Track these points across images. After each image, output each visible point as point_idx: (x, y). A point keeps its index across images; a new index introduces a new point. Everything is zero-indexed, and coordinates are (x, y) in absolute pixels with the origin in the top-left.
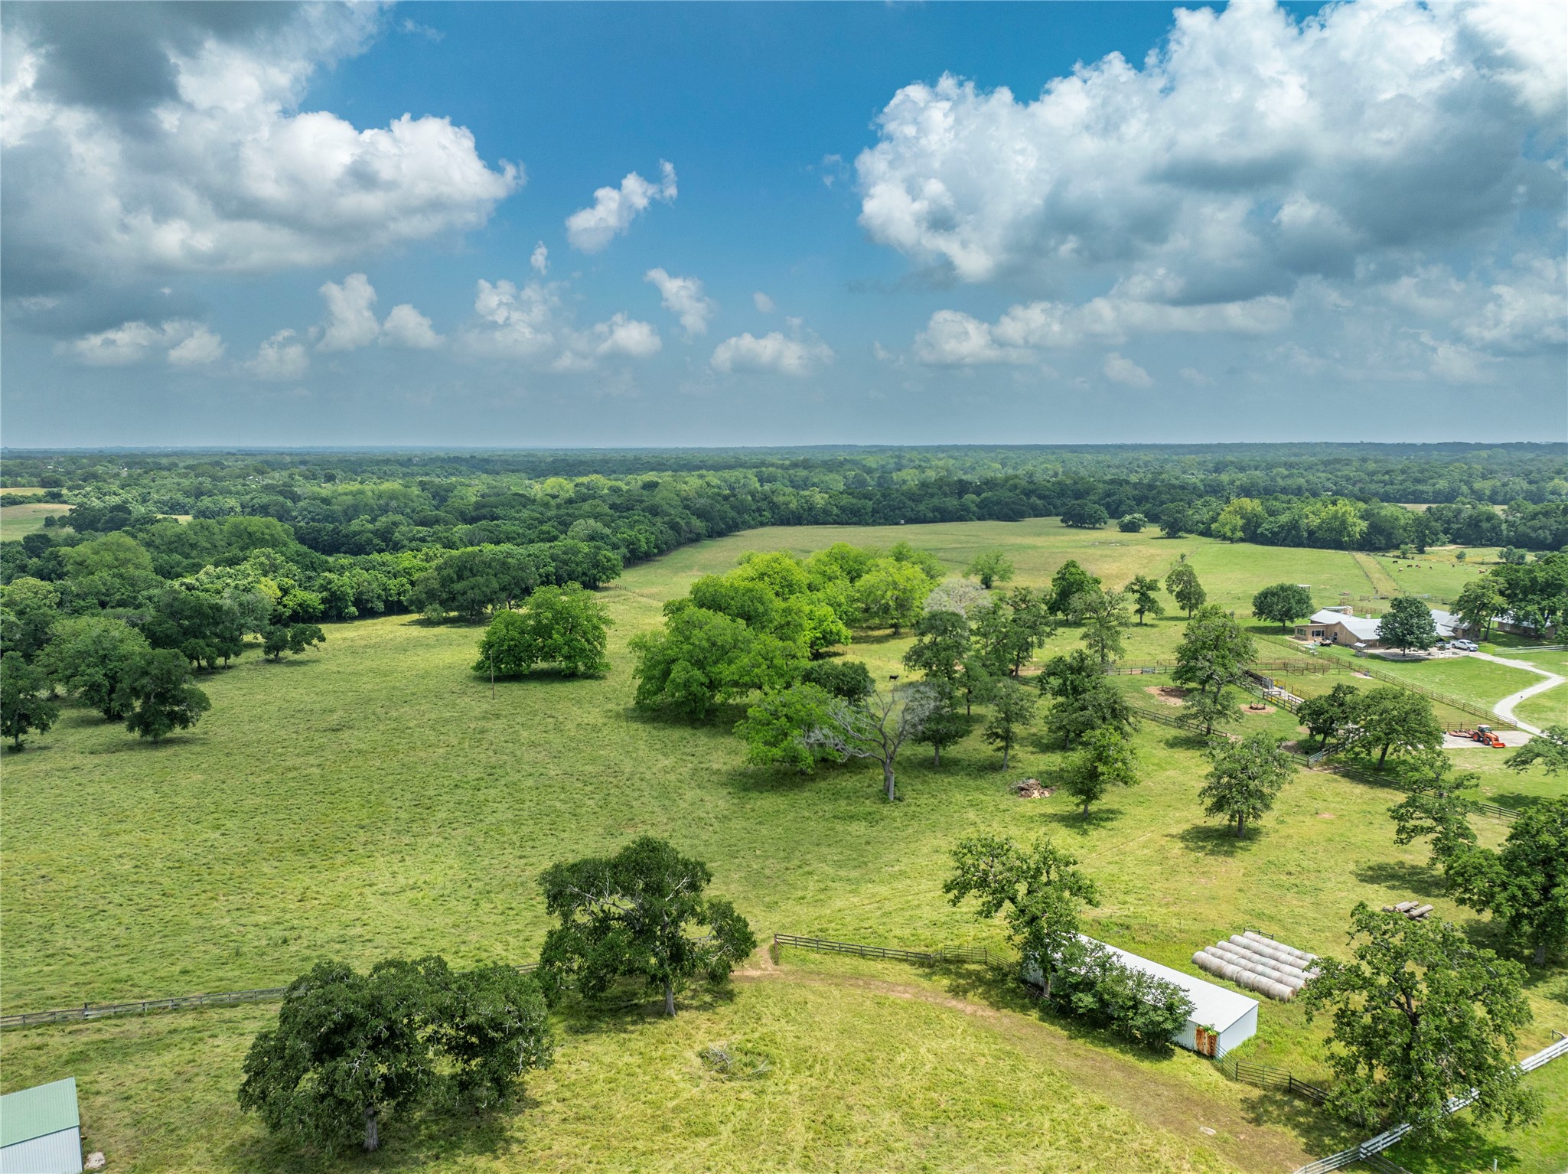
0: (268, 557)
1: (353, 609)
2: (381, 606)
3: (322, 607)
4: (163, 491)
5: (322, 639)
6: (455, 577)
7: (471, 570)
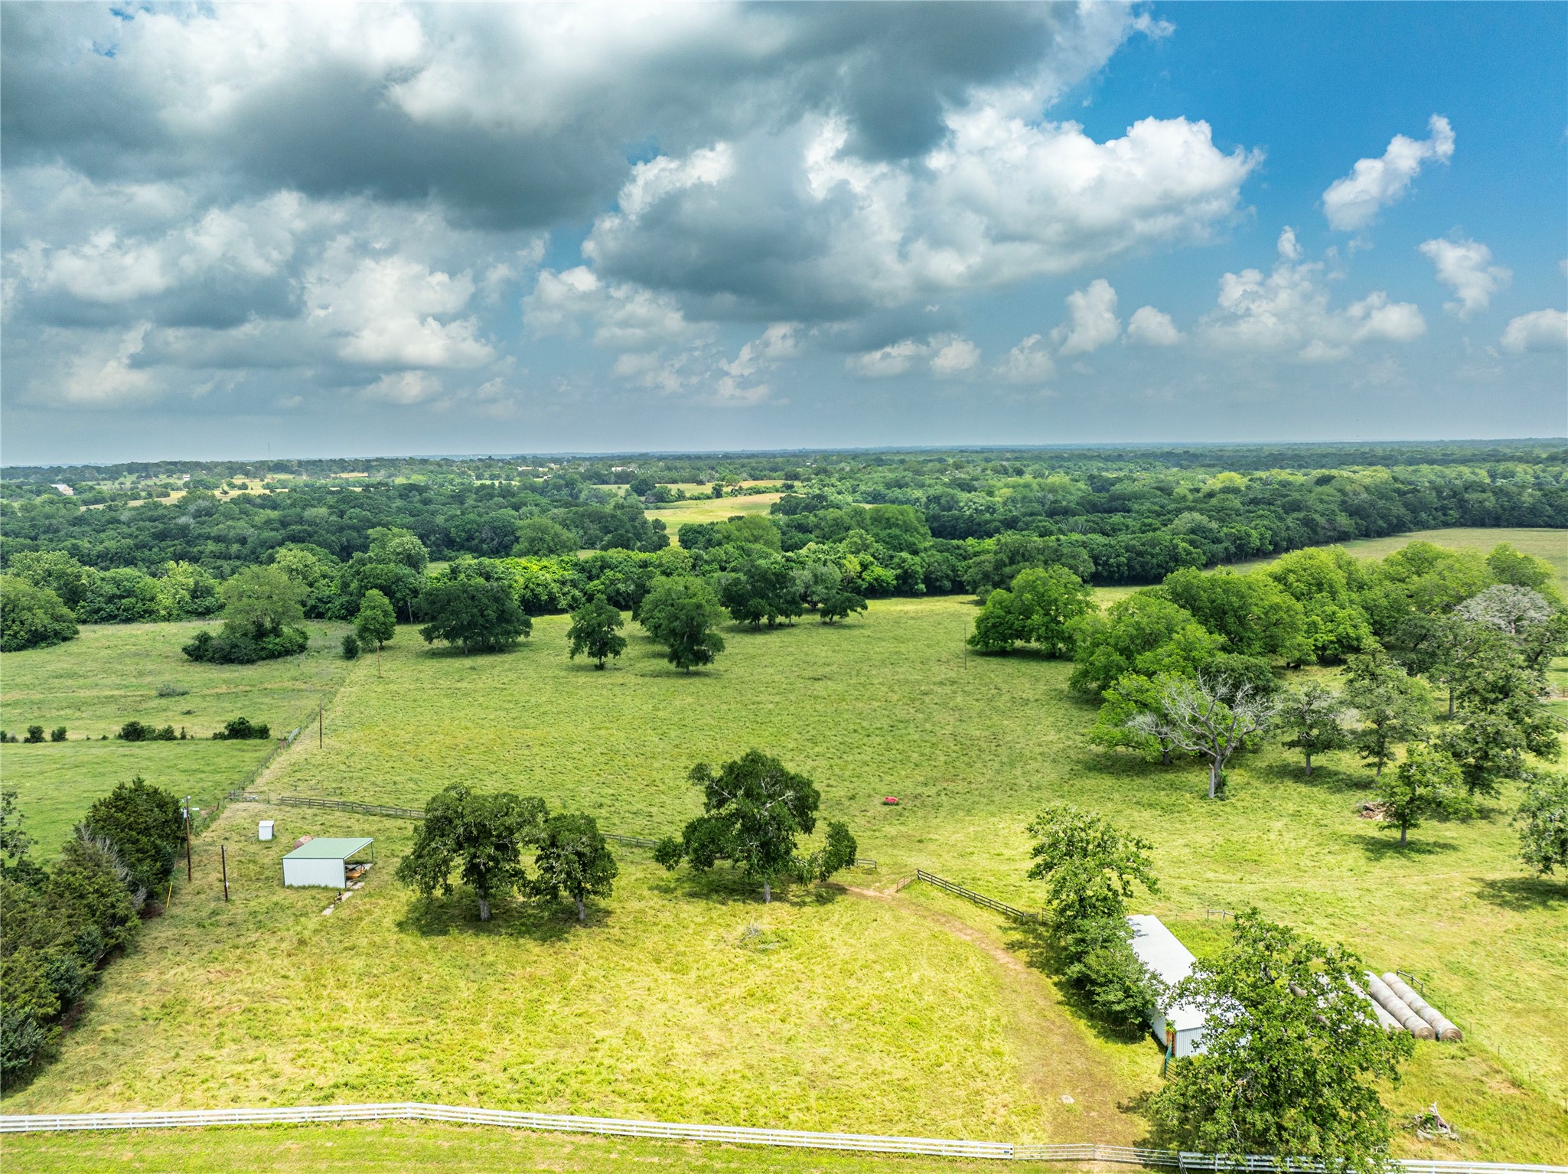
0: (861, 537)
1: (922, 587)
2: (947, 584)
3: (895, 582)
4: (870, 484)
5: (865, 607)
6: (1007, 561)
7: (1023, 555)
